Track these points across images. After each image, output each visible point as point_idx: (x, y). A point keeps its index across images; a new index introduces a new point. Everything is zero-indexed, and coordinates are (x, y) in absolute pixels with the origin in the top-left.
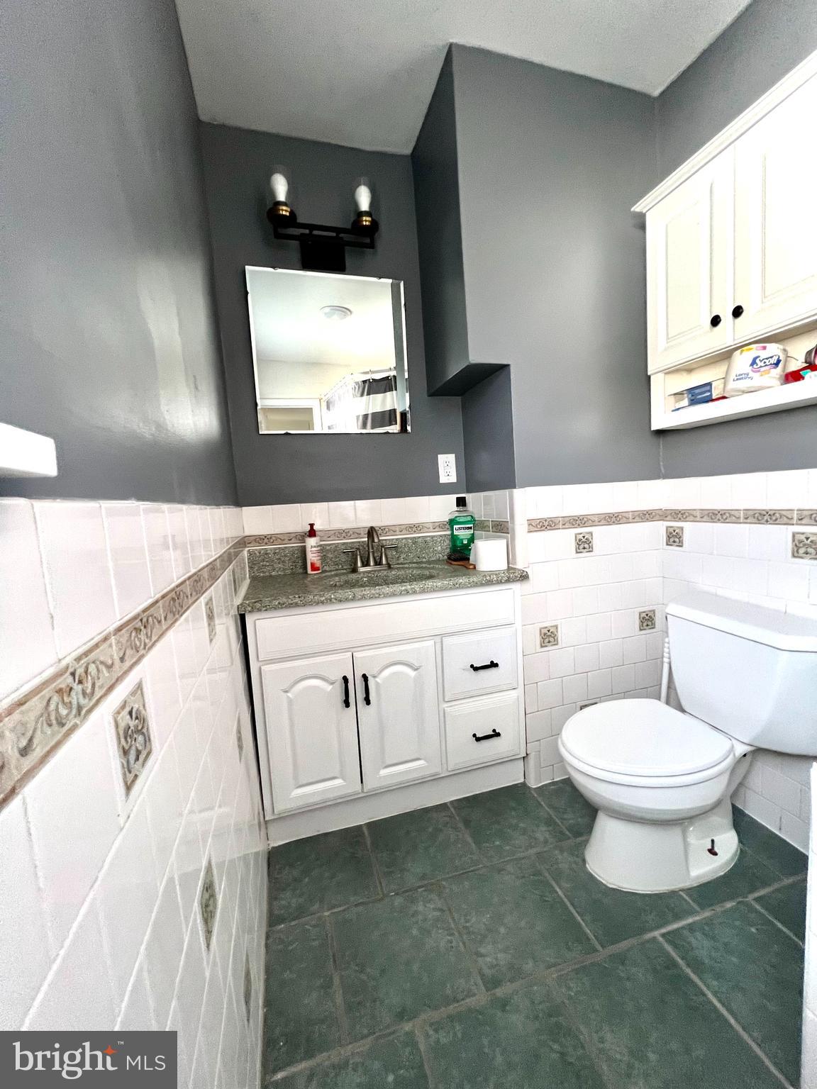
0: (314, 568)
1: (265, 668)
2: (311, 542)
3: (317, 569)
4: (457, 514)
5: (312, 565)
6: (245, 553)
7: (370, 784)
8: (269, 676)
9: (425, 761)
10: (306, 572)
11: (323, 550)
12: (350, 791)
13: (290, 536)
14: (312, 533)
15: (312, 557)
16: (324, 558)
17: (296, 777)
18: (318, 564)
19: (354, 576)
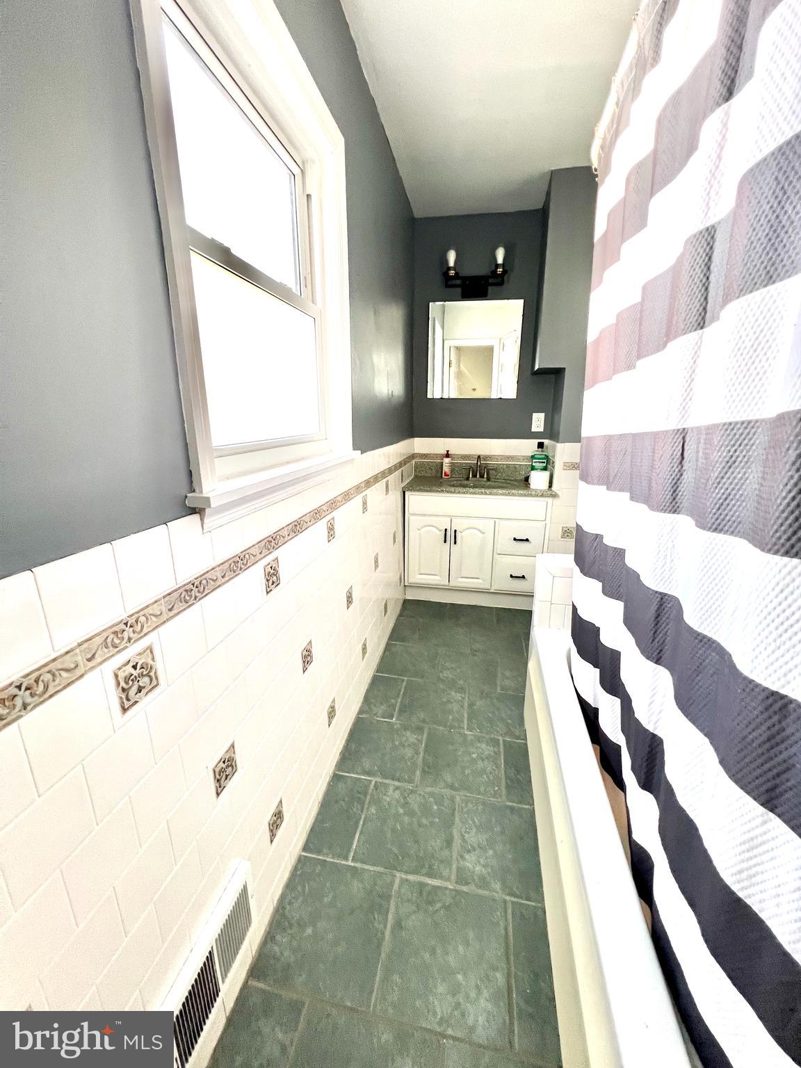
0: (446, 475)
1: (411, 518)
2: (447, 460)
3: (448, 475)
4: (536, 453)
5: (445, 473)
6: (414, 462)
7: (453, 583)
8: (412, 521)
9: (483, 580)
10: (442, 477)
11: (452, 465)
12: (443, 583)
13: (436, 456)
14: (447, 455)
15: (446, 469)
16: (452, 470)
17: (419, 570)
18: (449, 472)
19: (466, 482)
